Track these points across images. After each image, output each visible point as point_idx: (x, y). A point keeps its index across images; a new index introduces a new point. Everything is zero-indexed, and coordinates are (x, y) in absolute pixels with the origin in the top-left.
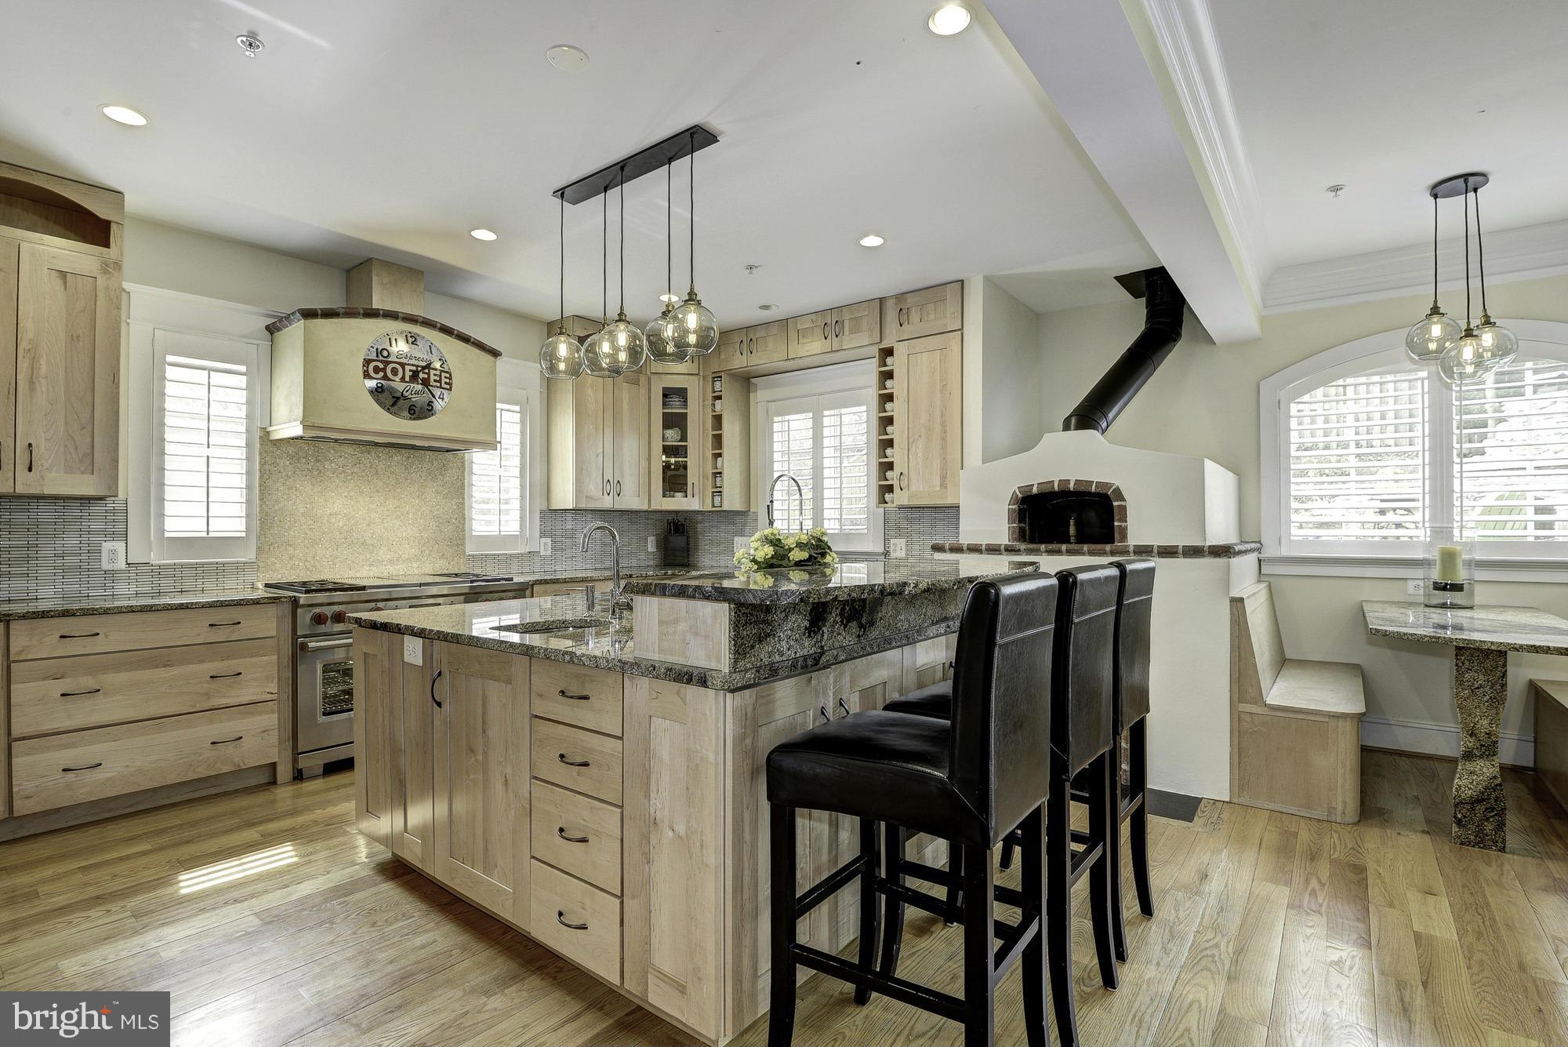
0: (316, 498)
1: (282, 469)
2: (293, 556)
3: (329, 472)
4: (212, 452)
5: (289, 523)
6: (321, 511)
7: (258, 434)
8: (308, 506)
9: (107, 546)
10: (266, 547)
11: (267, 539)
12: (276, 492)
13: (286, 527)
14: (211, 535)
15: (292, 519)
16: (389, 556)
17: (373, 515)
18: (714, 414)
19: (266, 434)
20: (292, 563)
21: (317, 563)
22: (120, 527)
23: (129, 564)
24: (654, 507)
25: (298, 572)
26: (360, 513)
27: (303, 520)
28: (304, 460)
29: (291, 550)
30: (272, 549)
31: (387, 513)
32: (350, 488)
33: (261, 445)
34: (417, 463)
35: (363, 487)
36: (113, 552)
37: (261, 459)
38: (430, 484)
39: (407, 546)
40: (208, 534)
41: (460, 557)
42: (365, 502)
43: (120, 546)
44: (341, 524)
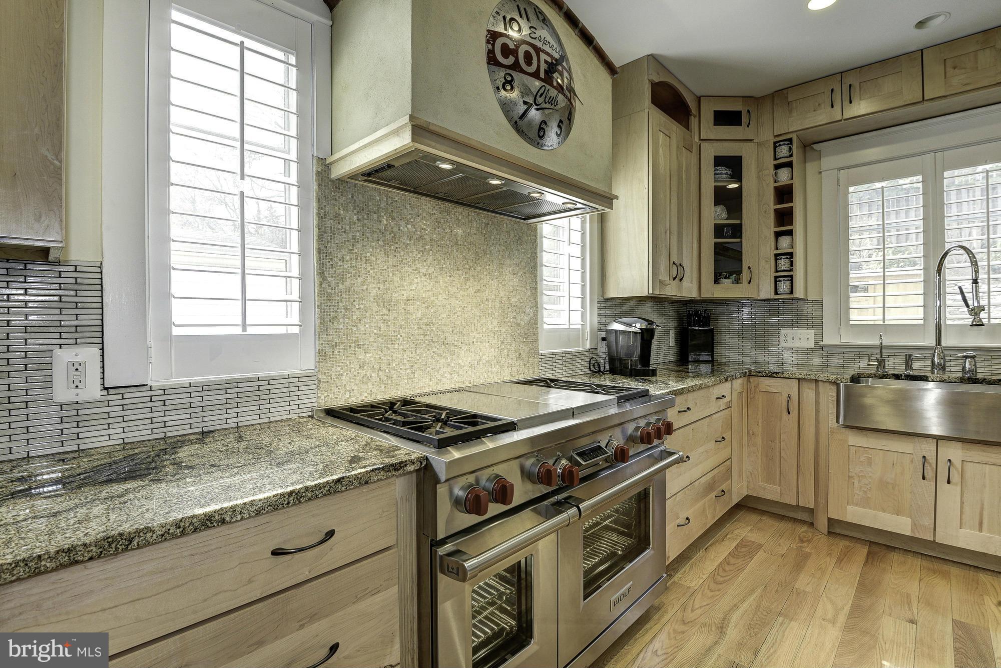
0: (391, 275)
1: (348, 228)
2: (364, 363)
3: (406, 237)
4: (246, 186)
5: (357, 312)
6: (397, 295)
7: (313, 168)
8: (382, 286)
9: (64, 356)
10: (329, 351)
11: (330, 338)
12: (340, 263)
13: (355, 317)
14: (251, 331)
15: (362, 306)
16: (470, 358)
17: (454, 302)
18: (777, 184)
19: (324, 167)
20: (363, 373)
21: (393, 372)
22: (89, 318)
23: (107, 389)
24: (705, 295)
25: (370, 386)
26: (440, 298)
27: (375, 306)
28: (375, 216)
29: (361, 355)
30: (336, 352)
31: (467, 299)
32: (429, 262)
33: (319, 185)
34: (495, 232)
35: (443, 261)
36: (77, 367)
37: (319, 208)
38: (508, 262)
39: (487, 345)
40: (244, 330)
41: (534, 358)
42: (445, 282)
43: (89, 354)
44: (419, 314)
